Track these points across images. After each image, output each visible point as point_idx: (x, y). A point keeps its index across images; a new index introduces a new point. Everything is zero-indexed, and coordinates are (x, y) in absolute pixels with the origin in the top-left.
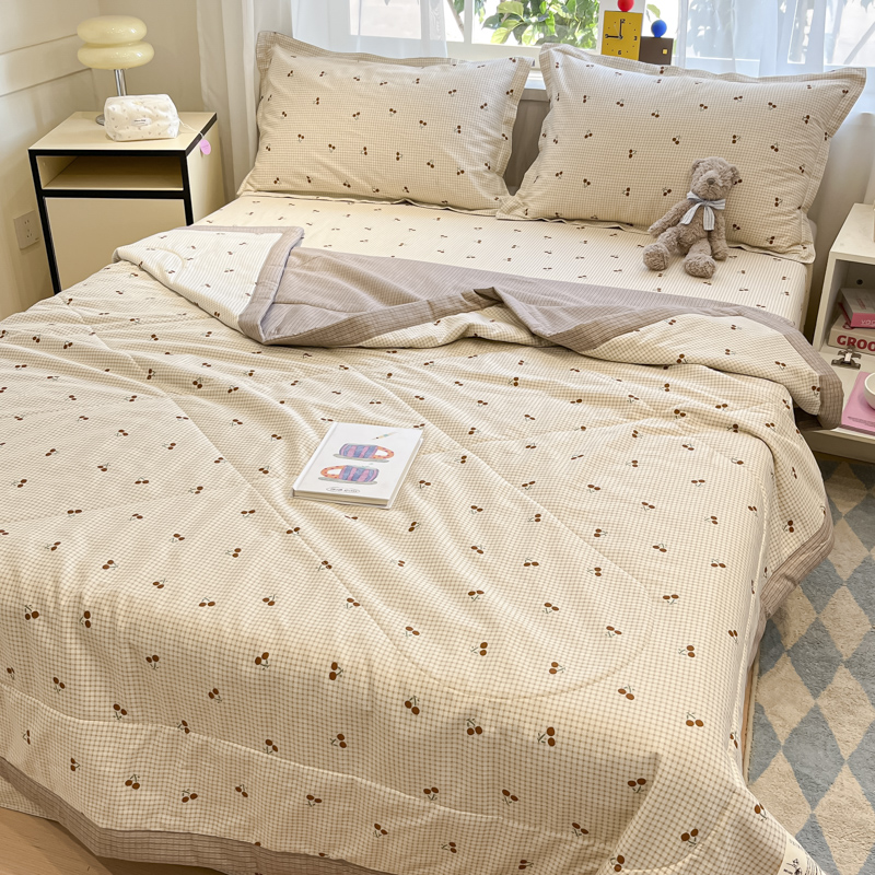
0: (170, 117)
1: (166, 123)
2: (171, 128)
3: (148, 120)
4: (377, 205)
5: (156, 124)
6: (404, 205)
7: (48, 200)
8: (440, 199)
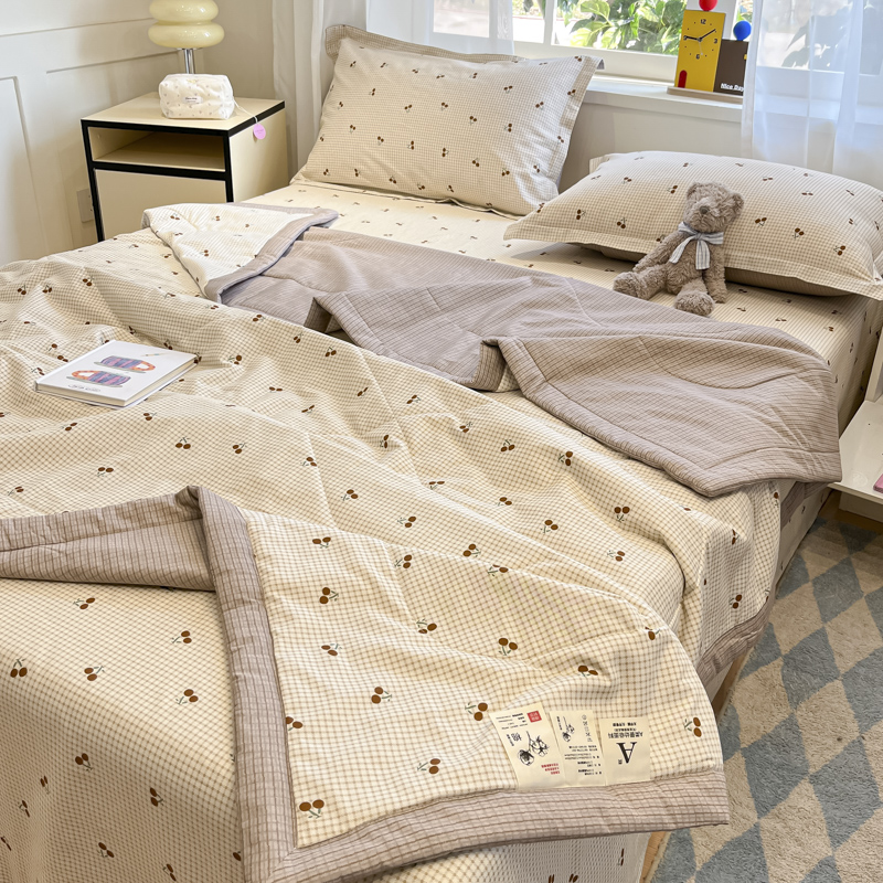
0: (223, 97)
1: (219, 103)
2: (222, 109)
3: (199, 98)
4: (421, 202)
5: (206, 103)
6: (449, 206)
7: (98, 172)
8: (485, 201)
